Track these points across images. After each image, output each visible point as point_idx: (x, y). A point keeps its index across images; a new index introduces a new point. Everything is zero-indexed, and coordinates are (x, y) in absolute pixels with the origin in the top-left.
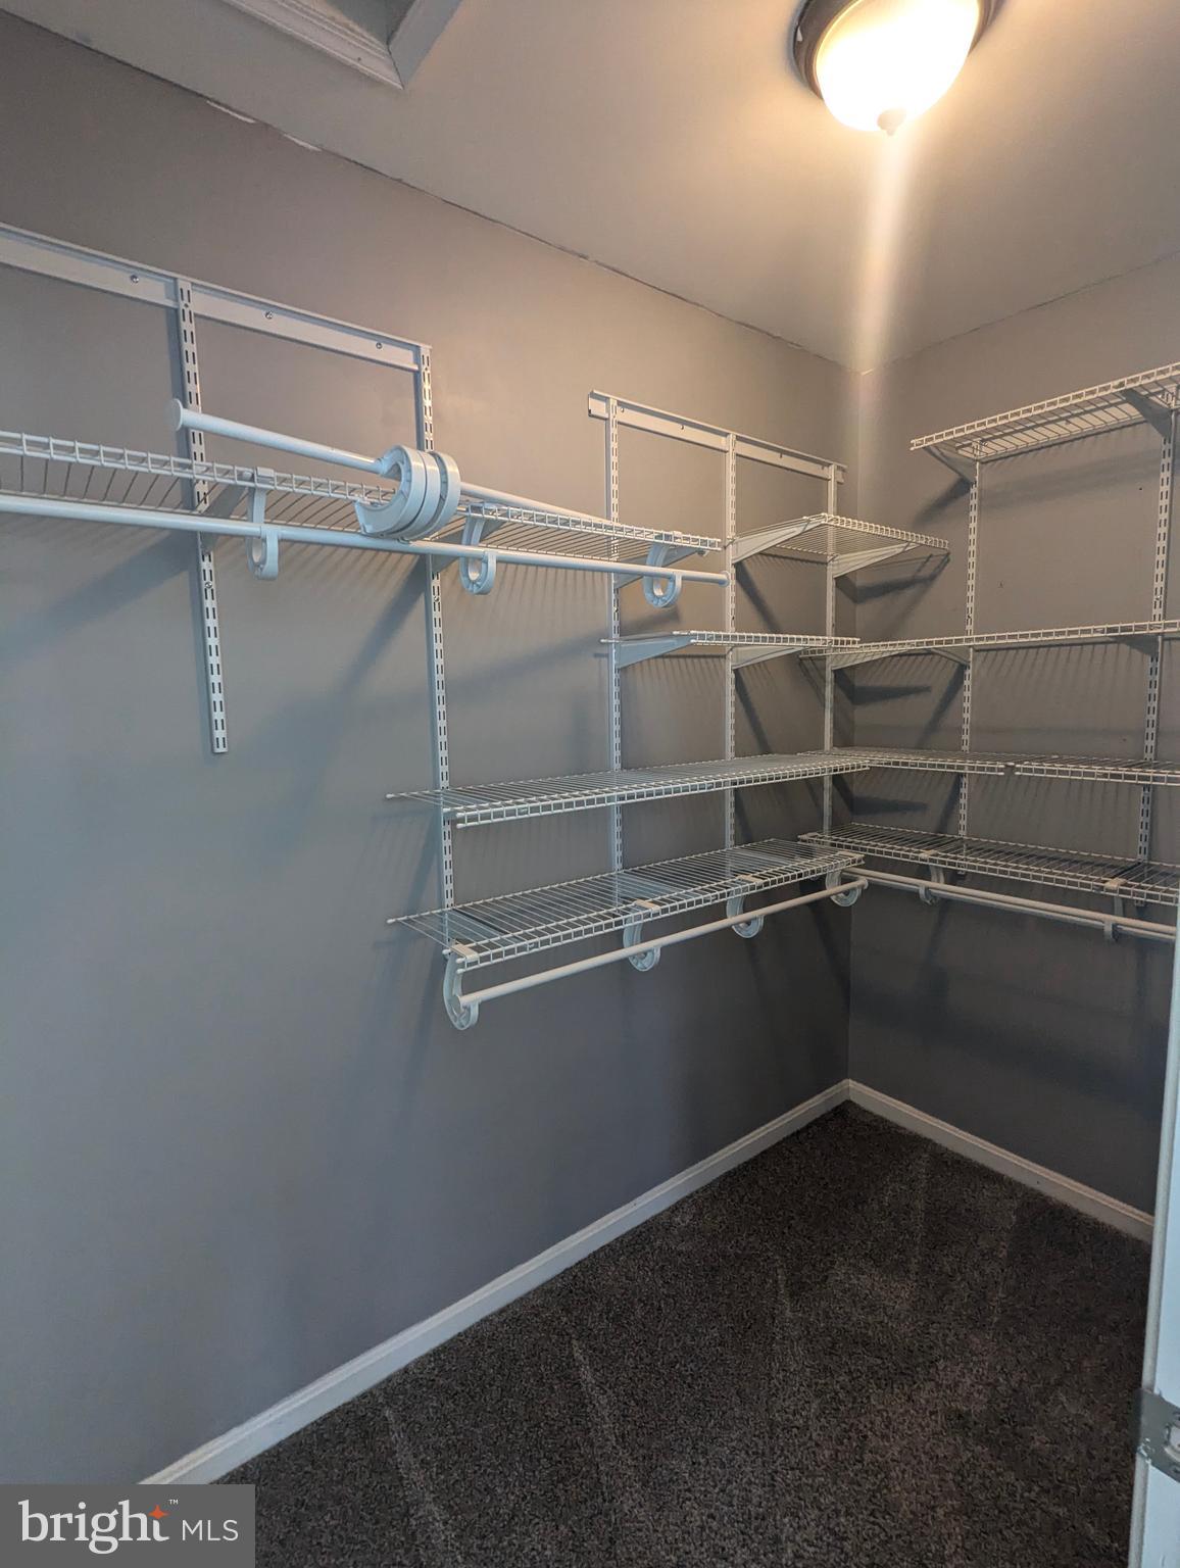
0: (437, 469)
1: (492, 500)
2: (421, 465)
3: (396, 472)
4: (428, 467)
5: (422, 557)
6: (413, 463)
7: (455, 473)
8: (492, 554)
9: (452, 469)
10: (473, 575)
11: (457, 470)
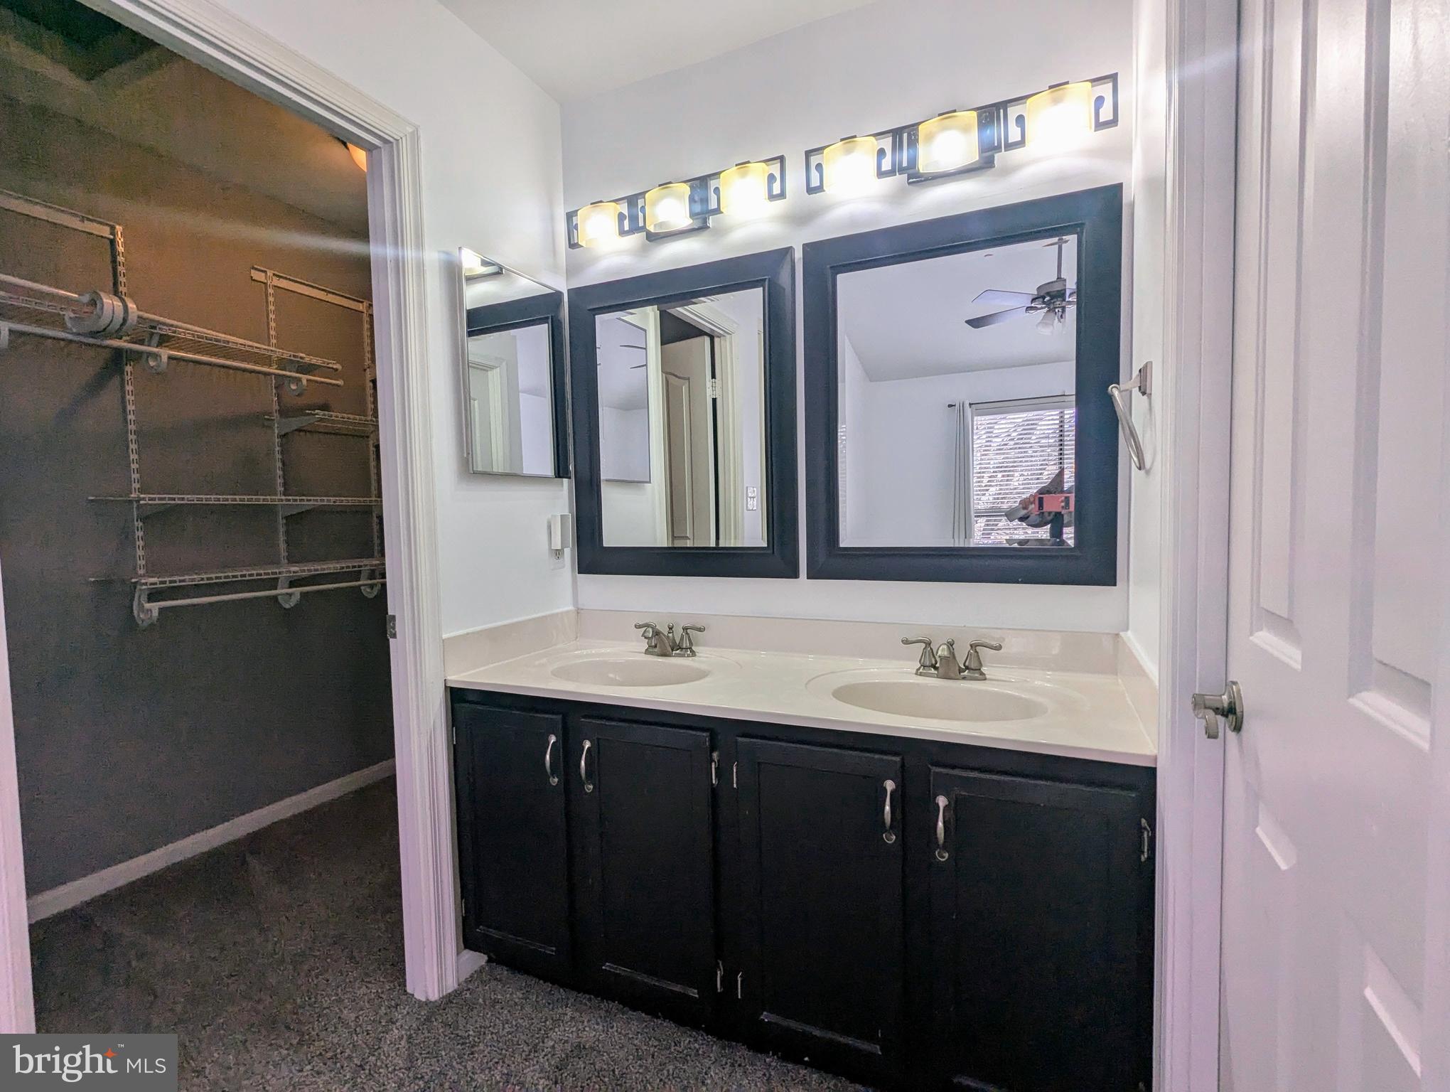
0: (120, 304)
1: (164, 324)
2: (110, 302)
3: (93, 303)
4: (115, 303)
5: (118, 352)
6: (105, 300)
7: (133, 308)
8: (165, 353)
9: (132, 306)
10: (152, 363)
11: (135, 306)
